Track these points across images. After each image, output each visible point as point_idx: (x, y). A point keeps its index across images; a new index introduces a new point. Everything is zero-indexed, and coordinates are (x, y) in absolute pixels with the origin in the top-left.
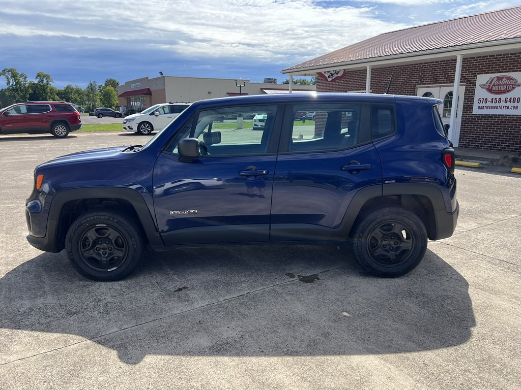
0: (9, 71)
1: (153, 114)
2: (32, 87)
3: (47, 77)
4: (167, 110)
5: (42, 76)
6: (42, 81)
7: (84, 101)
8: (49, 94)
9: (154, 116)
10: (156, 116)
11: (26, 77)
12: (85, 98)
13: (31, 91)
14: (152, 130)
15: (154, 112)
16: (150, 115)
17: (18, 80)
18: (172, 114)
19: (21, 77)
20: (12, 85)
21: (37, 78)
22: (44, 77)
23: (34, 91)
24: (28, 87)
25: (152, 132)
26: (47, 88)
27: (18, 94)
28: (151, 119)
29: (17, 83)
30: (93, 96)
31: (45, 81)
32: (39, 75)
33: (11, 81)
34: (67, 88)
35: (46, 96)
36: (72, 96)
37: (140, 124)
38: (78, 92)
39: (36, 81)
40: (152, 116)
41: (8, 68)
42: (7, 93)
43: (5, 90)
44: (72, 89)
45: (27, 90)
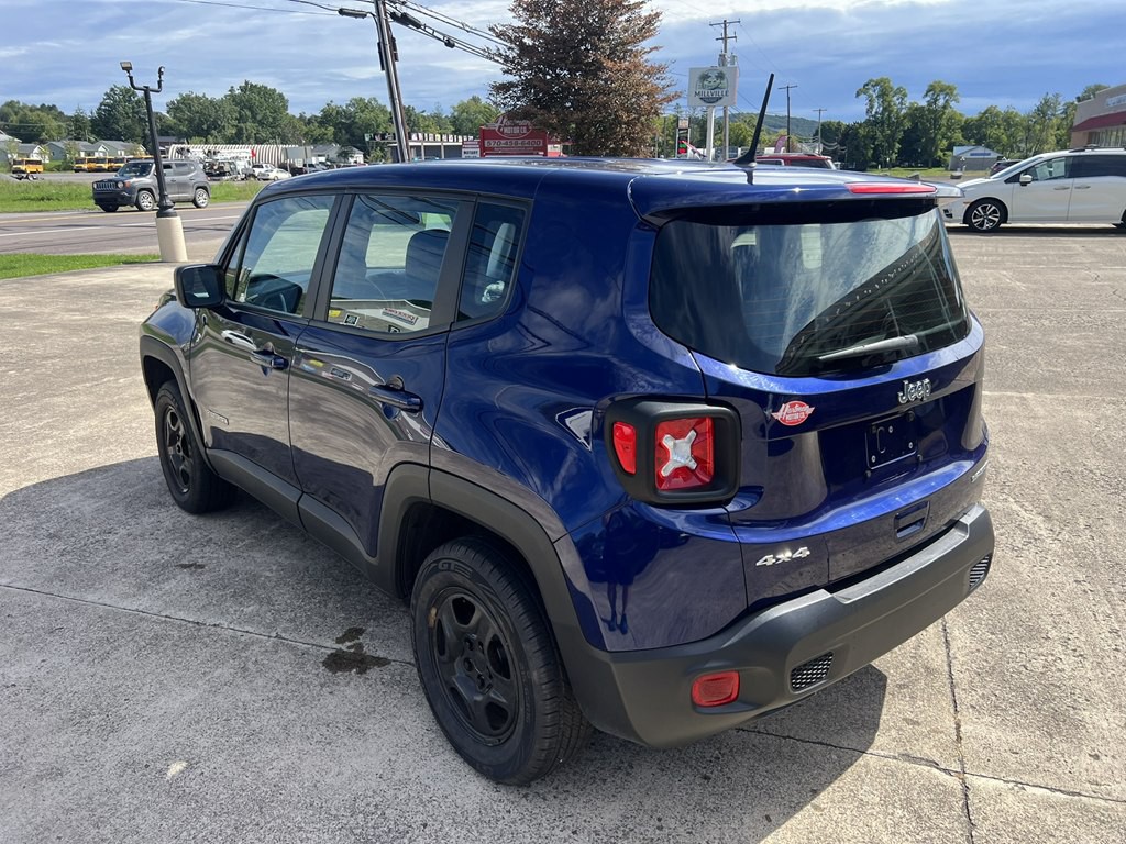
0: (877, 84)
1: (1015, 179)
2: (911, 115)
3: (948, 91)
4: (1060, 169)
5: (937, 91)
6: (936, 100)
7: (1015, 142)
8: (943, 129)
9: (1018, 184)
10: (1024, 184)
11: (905, 95)
12: (1021, 135)
13: (908, 125)
14: (1004, 219)
15: (1019, 174)
16: (1007, 181)
17: (889, 102)
18: (1071, 180)
19: (895, 94)
20: (877, 113)
21: (926, 95)
22: (942, 91)
23: (915, 126)
24: (905, 117)
25: (1002, 225)
26: (941, 117)
27: (882, 131)
28: (1005, 193)
29: (885, 109)
30: (1041, 131)
31: (941, 102)
32: (931, 89)
33: (876, 105)
34: (986, 113)
35: (936, 135)
36: (992, 132)
37: (973, 206)
38: (1009, 121)
39: (923, 103)
40: (1010, 185)
41: (875, 79)
42: (861, 131)
43: (861, 125)
44: (997, 115)
45: (900, 123)
